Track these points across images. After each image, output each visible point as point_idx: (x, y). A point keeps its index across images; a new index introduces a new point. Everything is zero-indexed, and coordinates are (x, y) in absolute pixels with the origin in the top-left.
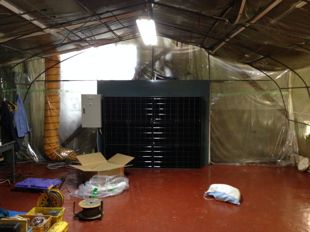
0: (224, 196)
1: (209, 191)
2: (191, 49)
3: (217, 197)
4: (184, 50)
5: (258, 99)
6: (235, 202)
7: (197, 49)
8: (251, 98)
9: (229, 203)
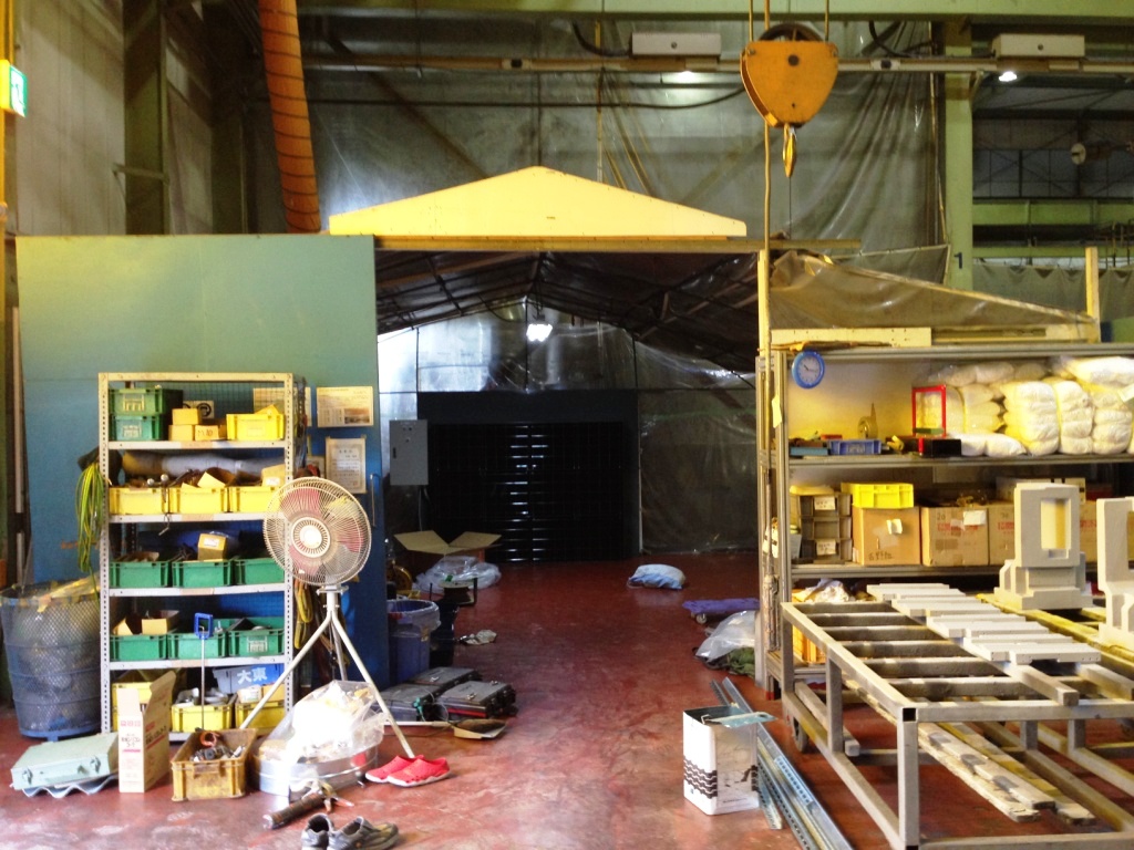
0: (658, 579)
1: (635, 576)
2: (599, 329)
3: (647, 582)
4: (588, 331)
5: (730, 425)
6: (674, 586)
7: (612, 329)
8: (717, 423)
9: (665, 589)
